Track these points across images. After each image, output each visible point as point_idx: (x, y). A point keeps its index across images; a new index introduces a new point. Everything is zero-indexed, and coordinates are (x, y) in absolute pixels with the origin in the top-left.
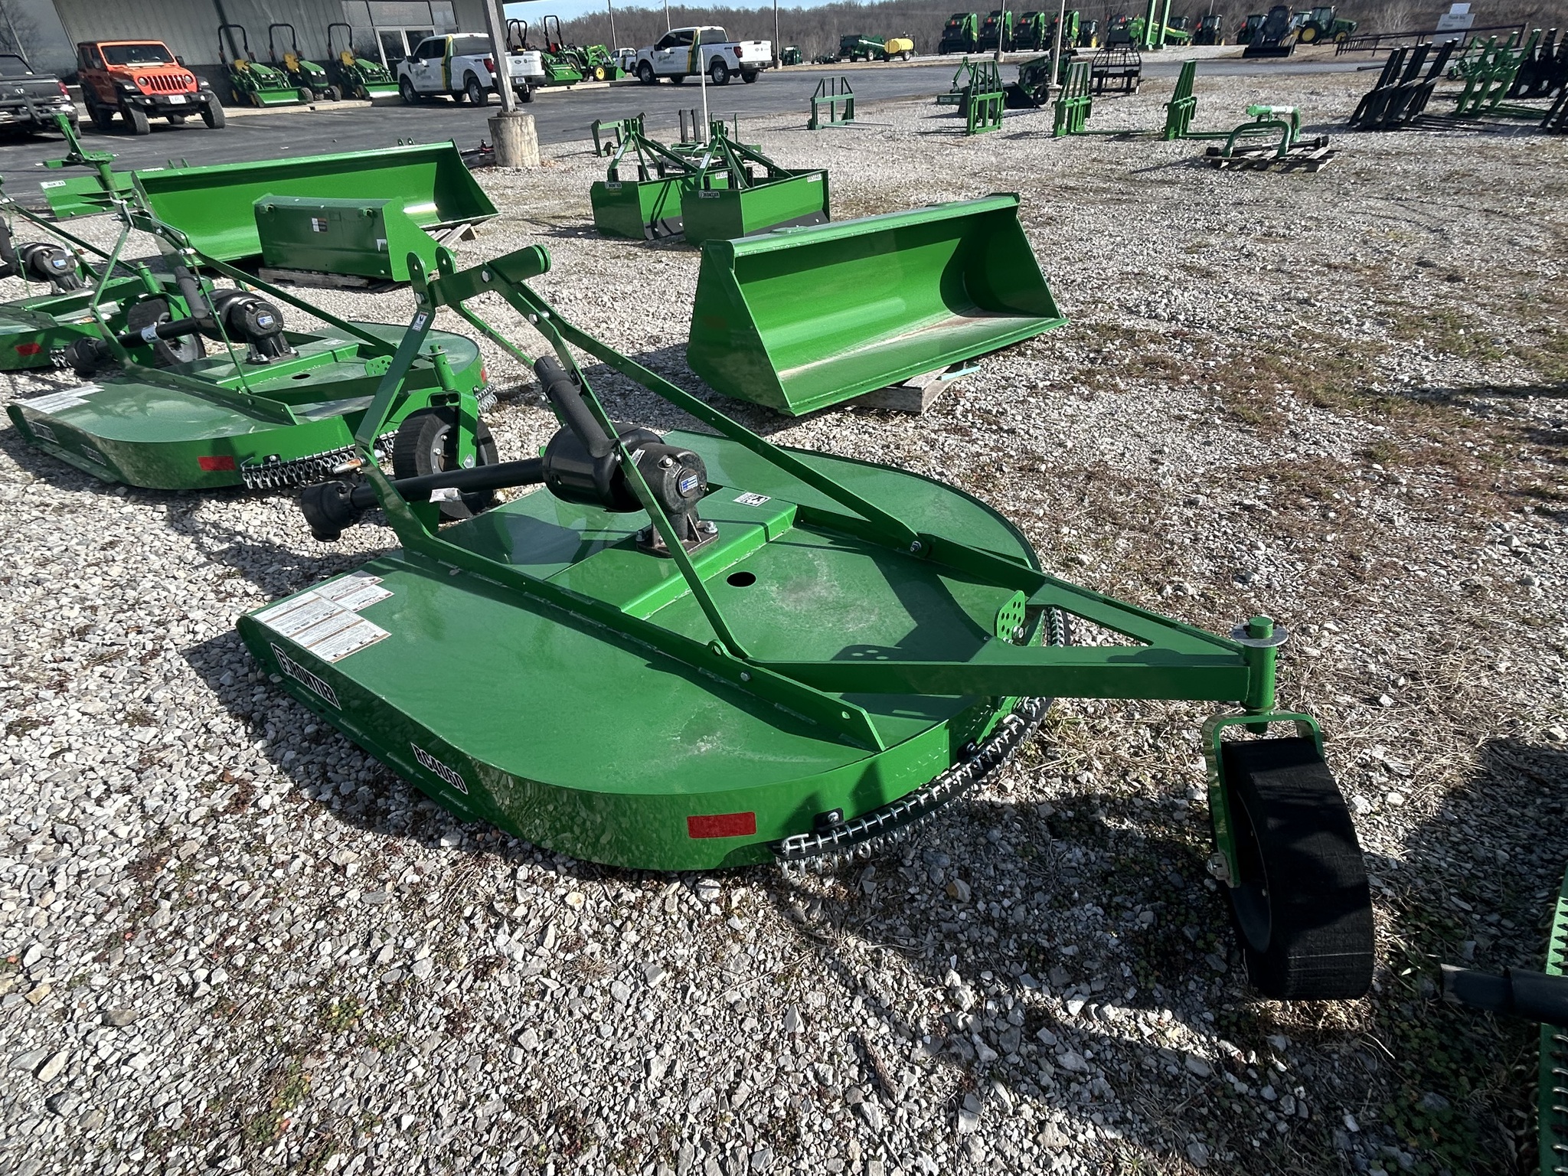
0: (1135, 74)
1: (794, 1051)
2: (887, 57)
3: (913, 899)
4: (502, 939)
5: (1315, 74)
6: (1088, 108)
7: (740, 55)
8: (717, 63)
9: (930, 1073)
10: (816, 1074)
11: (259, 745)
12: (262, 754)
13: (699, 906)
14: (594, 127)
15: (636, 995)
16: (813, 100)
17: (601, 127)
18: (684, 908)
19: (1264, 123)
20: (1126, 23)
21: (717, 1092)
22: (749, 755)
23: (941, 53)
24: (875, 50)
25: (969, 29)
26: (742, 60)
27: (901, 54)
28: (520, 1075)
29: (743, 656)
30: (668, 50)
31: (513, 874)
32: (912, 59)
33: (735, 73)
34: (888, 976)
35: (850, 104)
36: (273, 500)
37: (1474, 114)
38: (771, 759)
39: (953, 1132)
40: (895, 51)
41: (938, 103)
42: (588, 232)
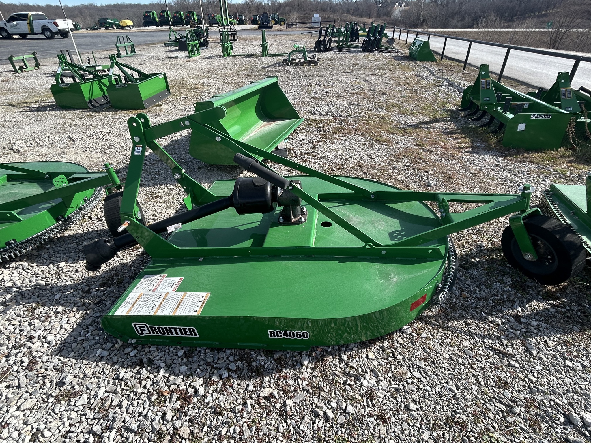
0: (236, 34)
1: (479, 361)
2: (122, 28)
3: (456, 304)
4: (365, 383)
5: (287, 35)
6: (231, 46)
7: (57, 25)
8: (45, 29)
9: (512, 345)
10: (490, 363)
11: (162, 372)
12: (167, 375)
13: (409, 336)
14: (10, 59)
15: (423, 373)
16: (116, 45)
17: (14, 59)
18: (405, 339)
19: (297, 50)
20: (214, 16)
21: (475, 384)
22: (411, 276)
23: (146, 26)
24: (116, 25)
25: (154, 17)
26: (59, 28)
27: (128, 26)
28: (422, 419)
29: (380, 245)
30: (15, 23)
31: (341, 360)
32: (134, 29)
33: (57, 33)
34: (473, 327)
35: (132, 47)
36: (13, 265)
37: (343, 47)
38: (418, 274)
39: (534, 356)
40: (126, 25)
41: (165, 46)
42: (52, 108)
